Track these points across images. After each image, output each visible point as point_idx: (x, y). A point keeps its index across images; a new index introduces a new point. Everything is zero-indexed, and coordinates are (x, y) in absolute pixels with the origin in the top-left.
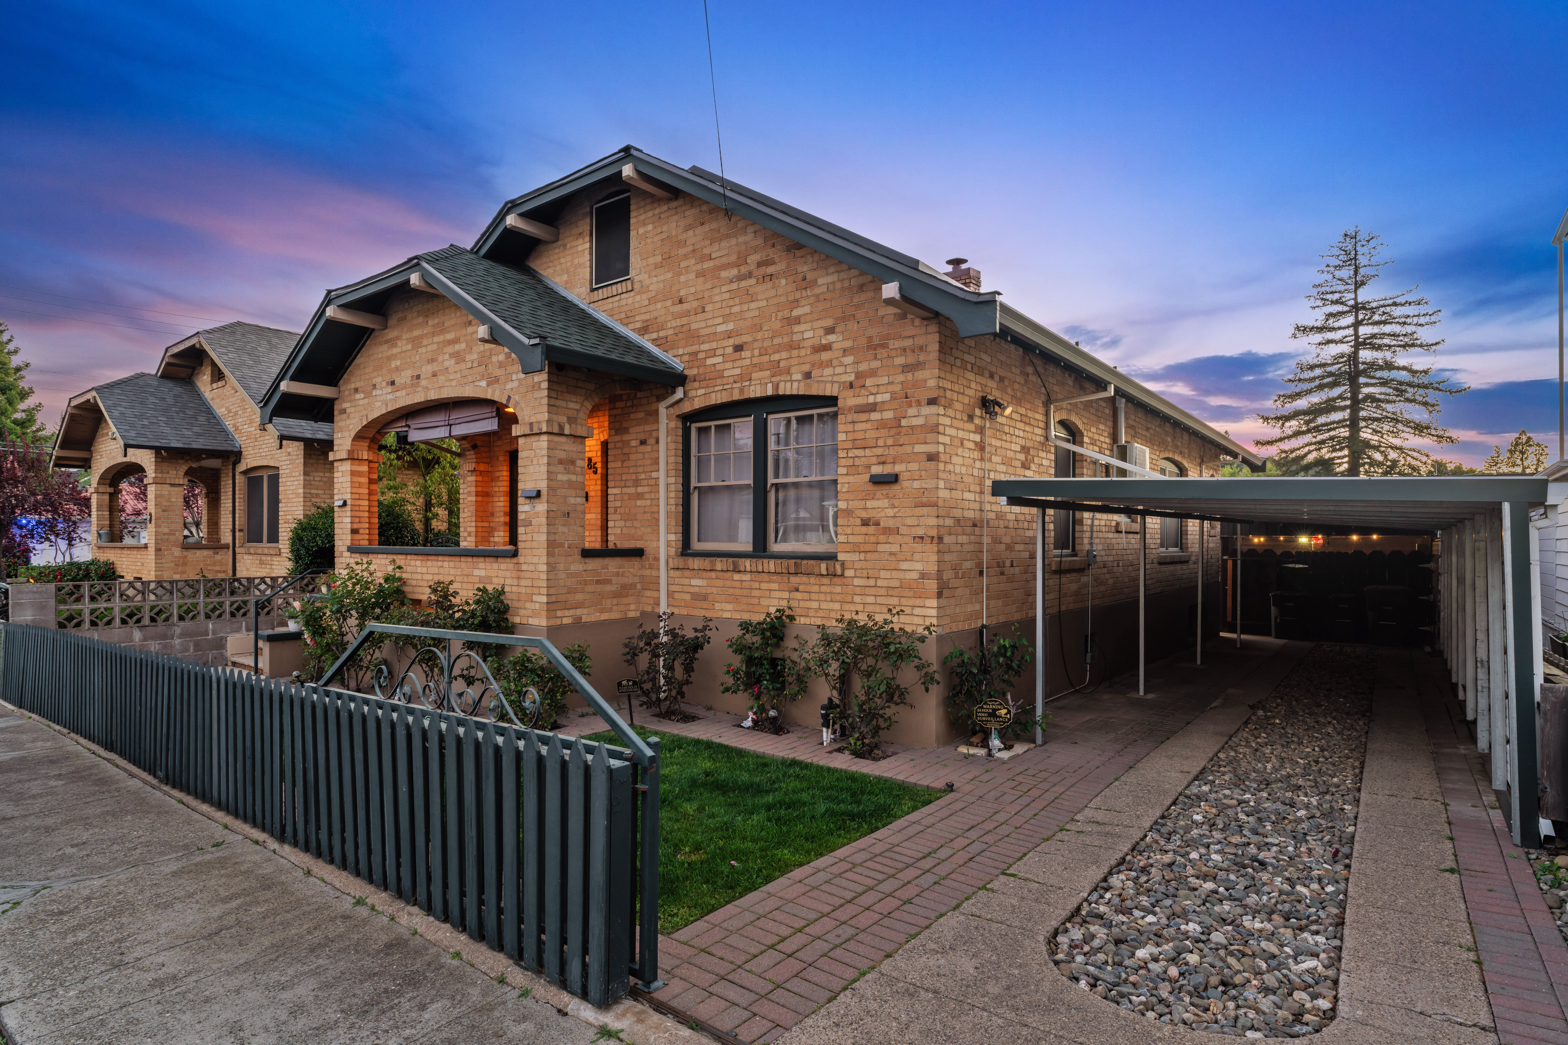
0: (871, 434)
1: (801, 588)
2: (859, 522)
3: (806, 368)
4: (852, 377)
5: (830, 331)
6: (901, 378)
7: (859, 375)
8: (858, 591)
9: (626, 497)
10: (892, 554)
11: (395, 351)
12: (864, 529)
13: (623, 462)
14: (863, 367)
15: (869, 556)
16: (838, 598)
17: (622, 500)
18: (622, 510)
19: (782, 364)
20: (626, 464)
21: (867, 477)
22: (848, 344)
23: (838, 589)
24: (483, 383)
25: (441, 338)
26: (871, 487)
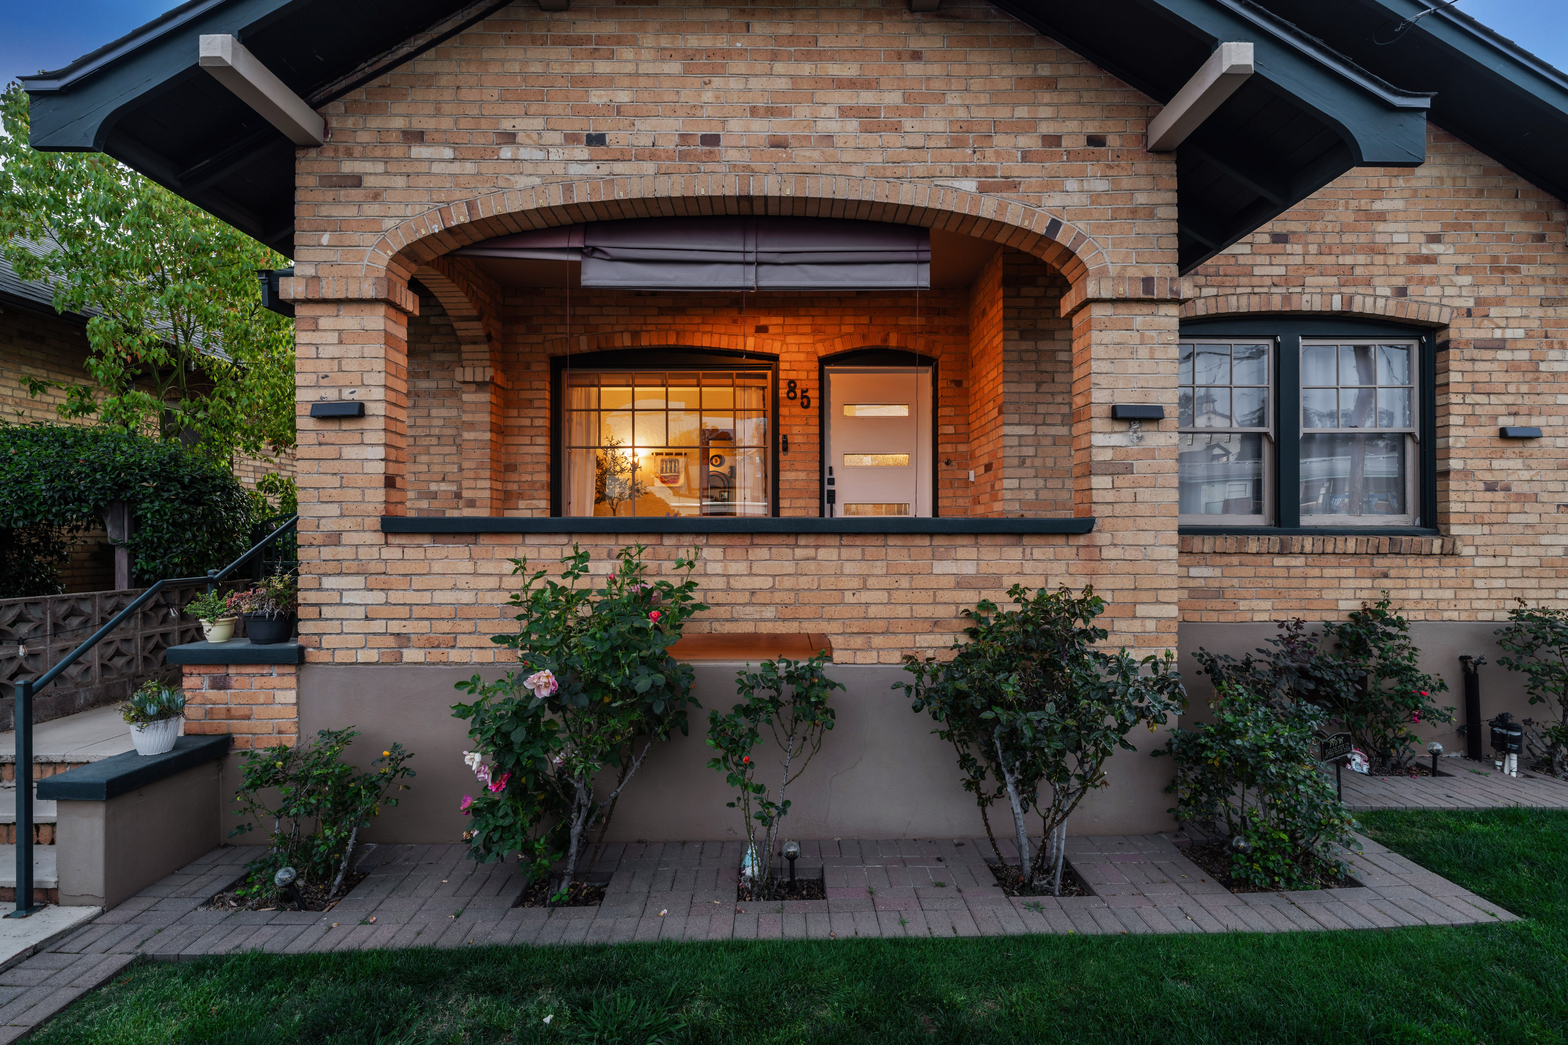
0: (1498, 377)
1: (1392, 573)
2: (1481, 486)
3: (1400, 282)
4: (1471, 303)
5: (1434, 239)
6: (1538, 312)
7: (1479, 302)
8: (1481, 573)
9: (1047, 441)
10: (1527, 525)
11: (603, 67)
12: (1489, 496)
13: (1039, 384)
14: (1486, 292)
15: (1495, 529)
16: (1451, 583)
17: (1038, 446)
18: (1038, 462)
19: (1358, 271)
20: (1044, 388)
21: (1493, 431)
22: (1463, 260)
23: (1451, 572)
24: (969, 185)
25: (806, 69)
26: (1500, 444)
